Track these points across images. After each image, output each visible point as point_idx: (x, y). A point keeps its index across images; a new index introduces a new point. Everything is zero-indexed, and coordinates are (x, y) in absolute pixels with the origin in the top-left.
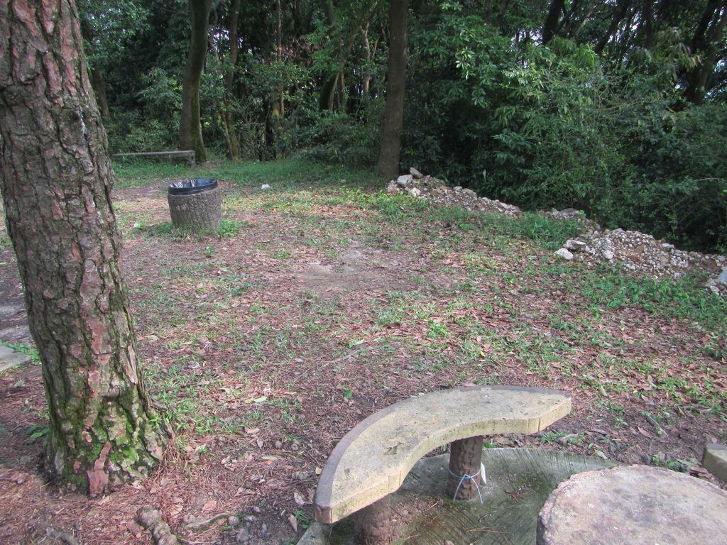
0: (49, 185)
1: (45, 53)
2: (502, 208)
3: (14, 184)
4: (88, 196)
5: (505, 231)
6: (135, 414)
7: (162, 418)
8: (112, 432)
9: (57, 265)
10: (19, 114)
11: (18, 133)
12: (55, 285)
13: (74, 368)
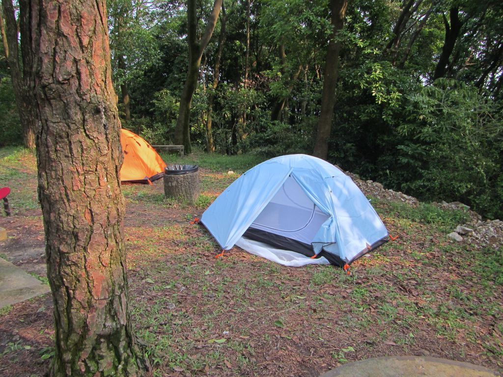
0: (73, 163)
1: (80, 60)
2: (404, 198)
3: (46, 160)
4: (101, 172)
5: (407, 216)
6: (121, 350)
7: (143, 353)
8: (101, 364)
9: (72, 226)
10: (56, 105)
11: (53, 120)
12: (69, 242)
13: (77, 309)
